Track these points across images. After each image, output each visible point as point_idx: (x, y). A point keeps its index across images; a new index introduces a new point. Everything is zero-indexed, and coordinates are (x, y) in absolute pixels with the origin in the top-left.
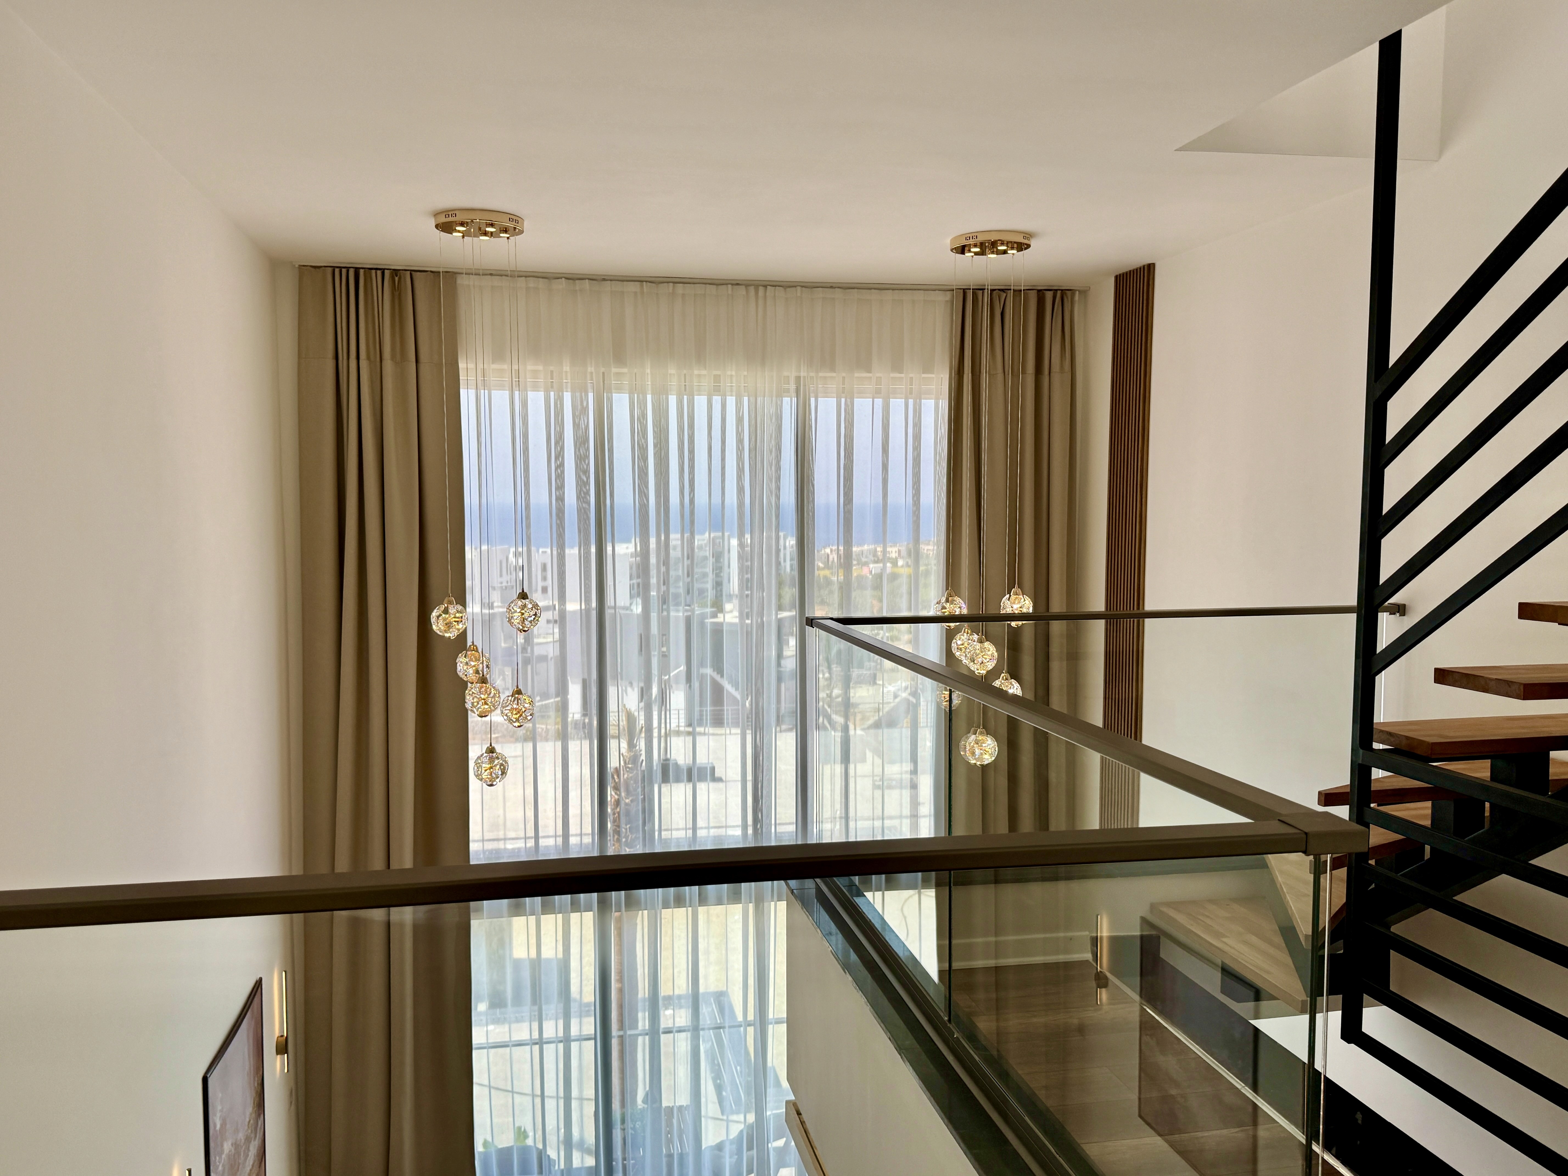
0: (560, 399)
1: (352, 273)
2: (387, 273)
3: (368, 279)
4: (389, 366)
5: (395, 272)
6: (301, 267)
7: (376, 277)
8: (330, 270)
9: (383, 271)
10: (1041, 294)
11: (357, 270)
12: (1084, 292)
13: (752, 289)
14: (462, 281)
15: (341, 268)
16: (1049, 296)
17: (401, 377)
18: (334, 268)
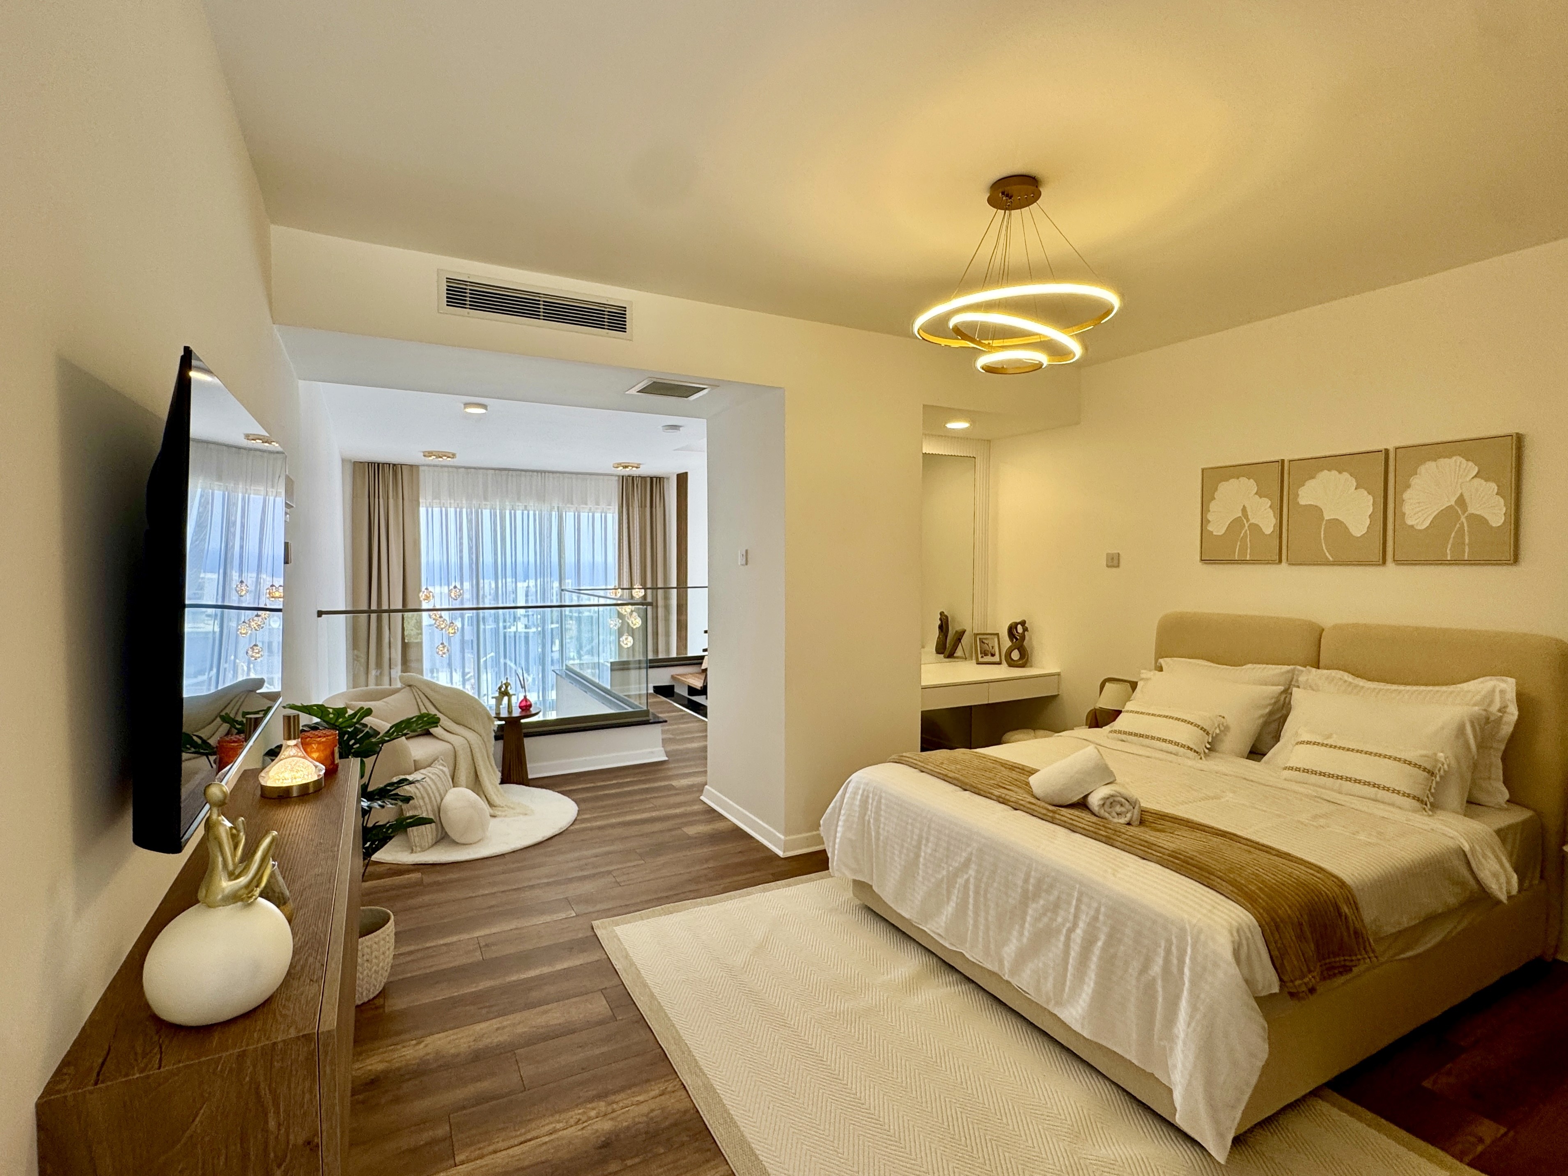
0: (461, 512)
1: (376, 465)
2: (391, 466)
3: (383, 467)
4: (391, 501)
5: (394, 465)
6: (355, 463)
7: (387, 467)
8: (367, 464)
9: (389, 464)
10: (651, 478)
11: (378, 464)
12: (668, 478)
13: (539, 474)
14: (421, 468)
15: (372, 463)
16: (655, 479)
17: (396, 505)
18: (369, 463)
